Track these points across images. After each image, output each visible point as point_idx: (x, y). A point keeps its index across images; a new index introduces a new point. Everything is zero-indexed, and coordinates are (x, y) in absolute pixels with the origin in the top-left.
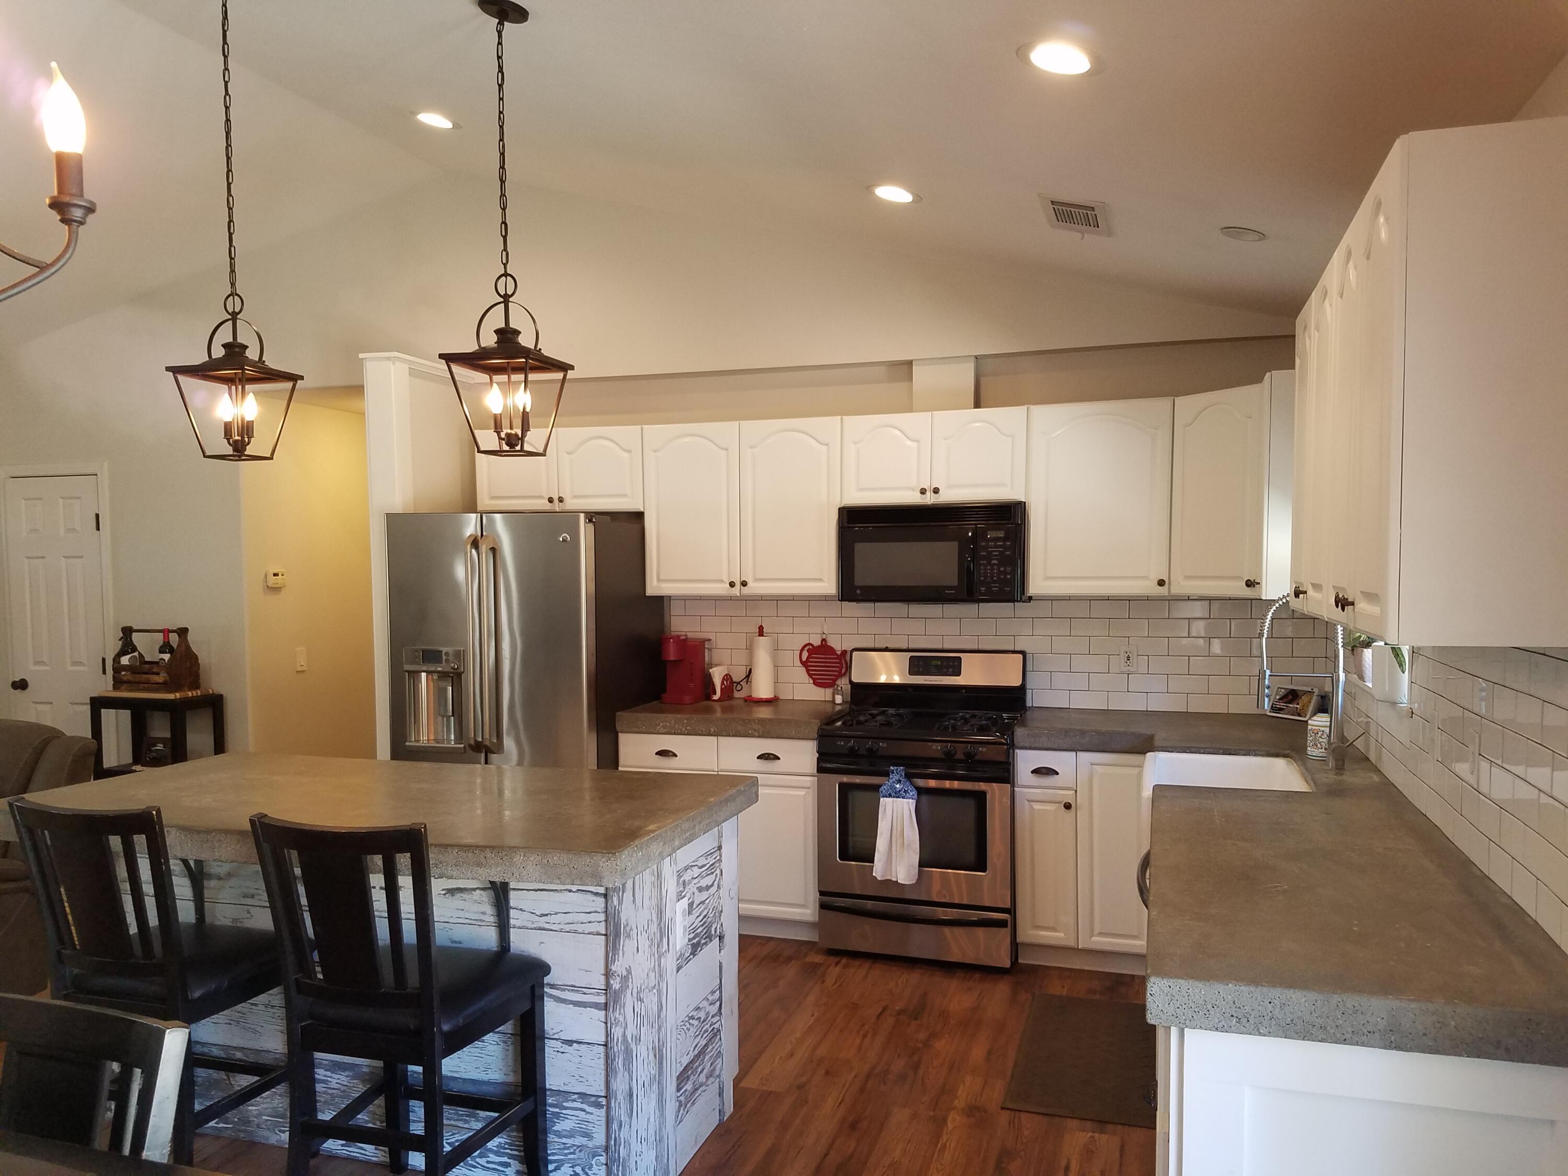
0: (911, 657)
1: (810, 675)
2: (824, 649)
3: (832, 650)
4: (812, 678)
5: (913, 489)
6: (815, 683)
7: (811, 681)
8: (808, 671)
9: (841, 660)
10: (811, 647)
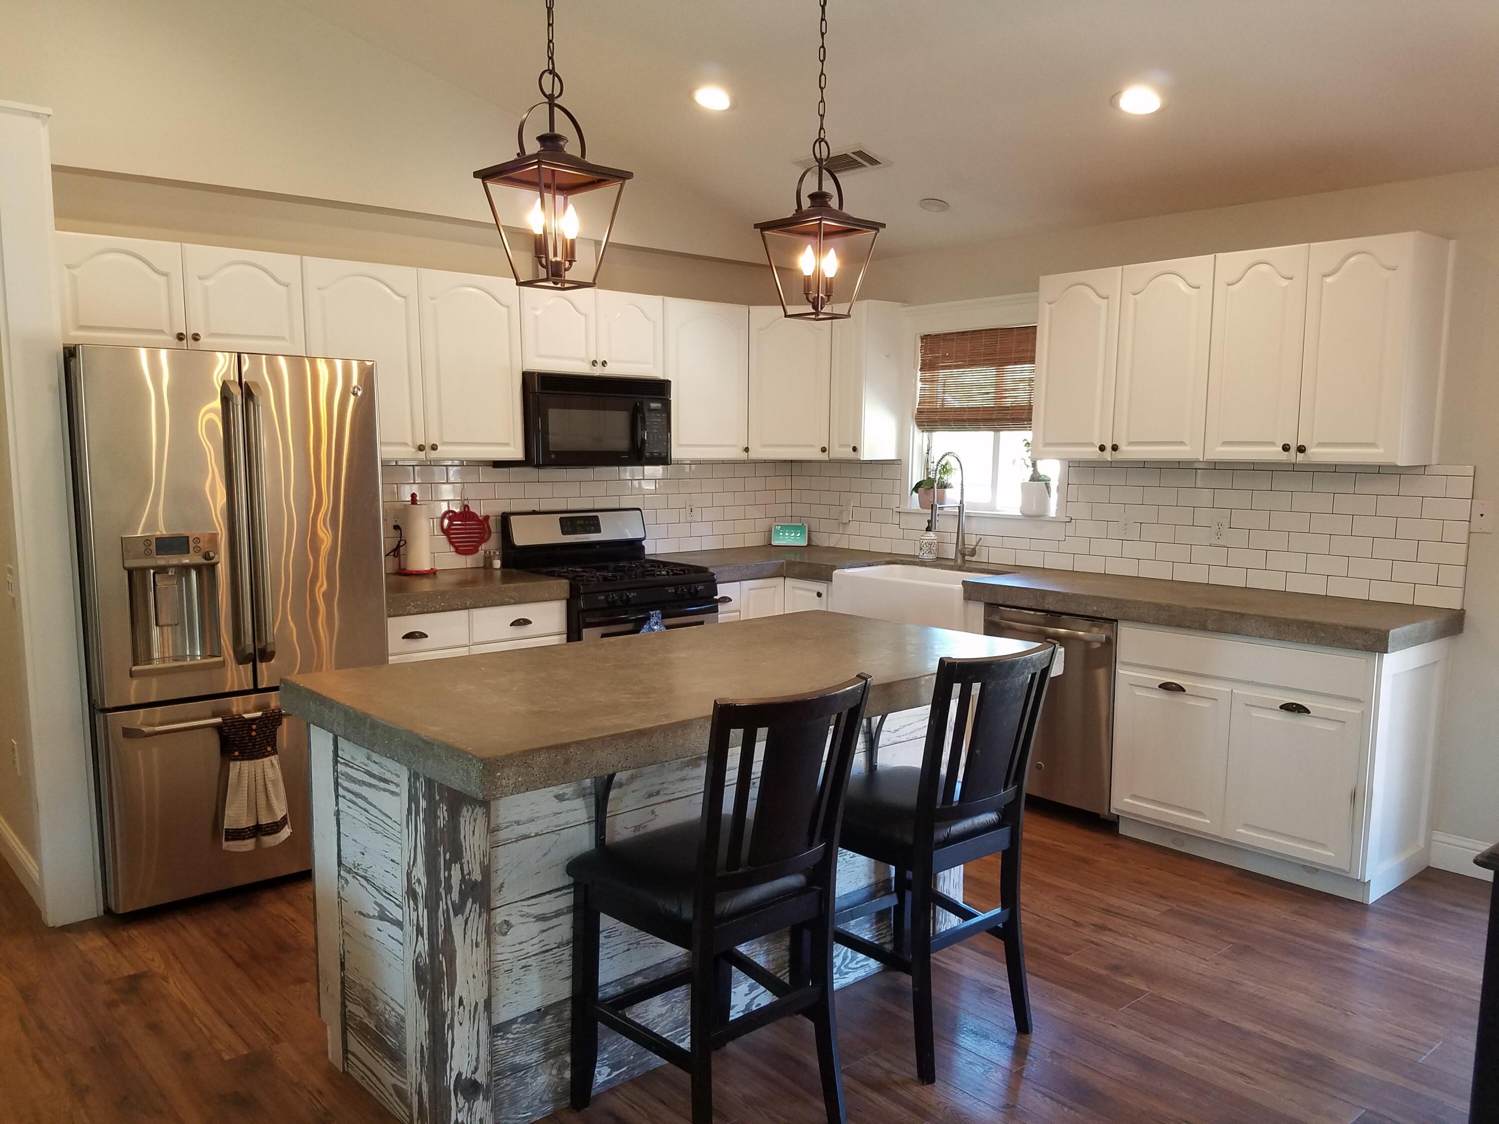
0: (561, 518)
1: (452, 543)
2: (466, 515)
3: (473, 516)
4: (454, 546)
5: (583, 360)
6: (458, 551)
7: (452, 549)
8: (450, 539)
9: (483, 525)
10: (451, 514)
